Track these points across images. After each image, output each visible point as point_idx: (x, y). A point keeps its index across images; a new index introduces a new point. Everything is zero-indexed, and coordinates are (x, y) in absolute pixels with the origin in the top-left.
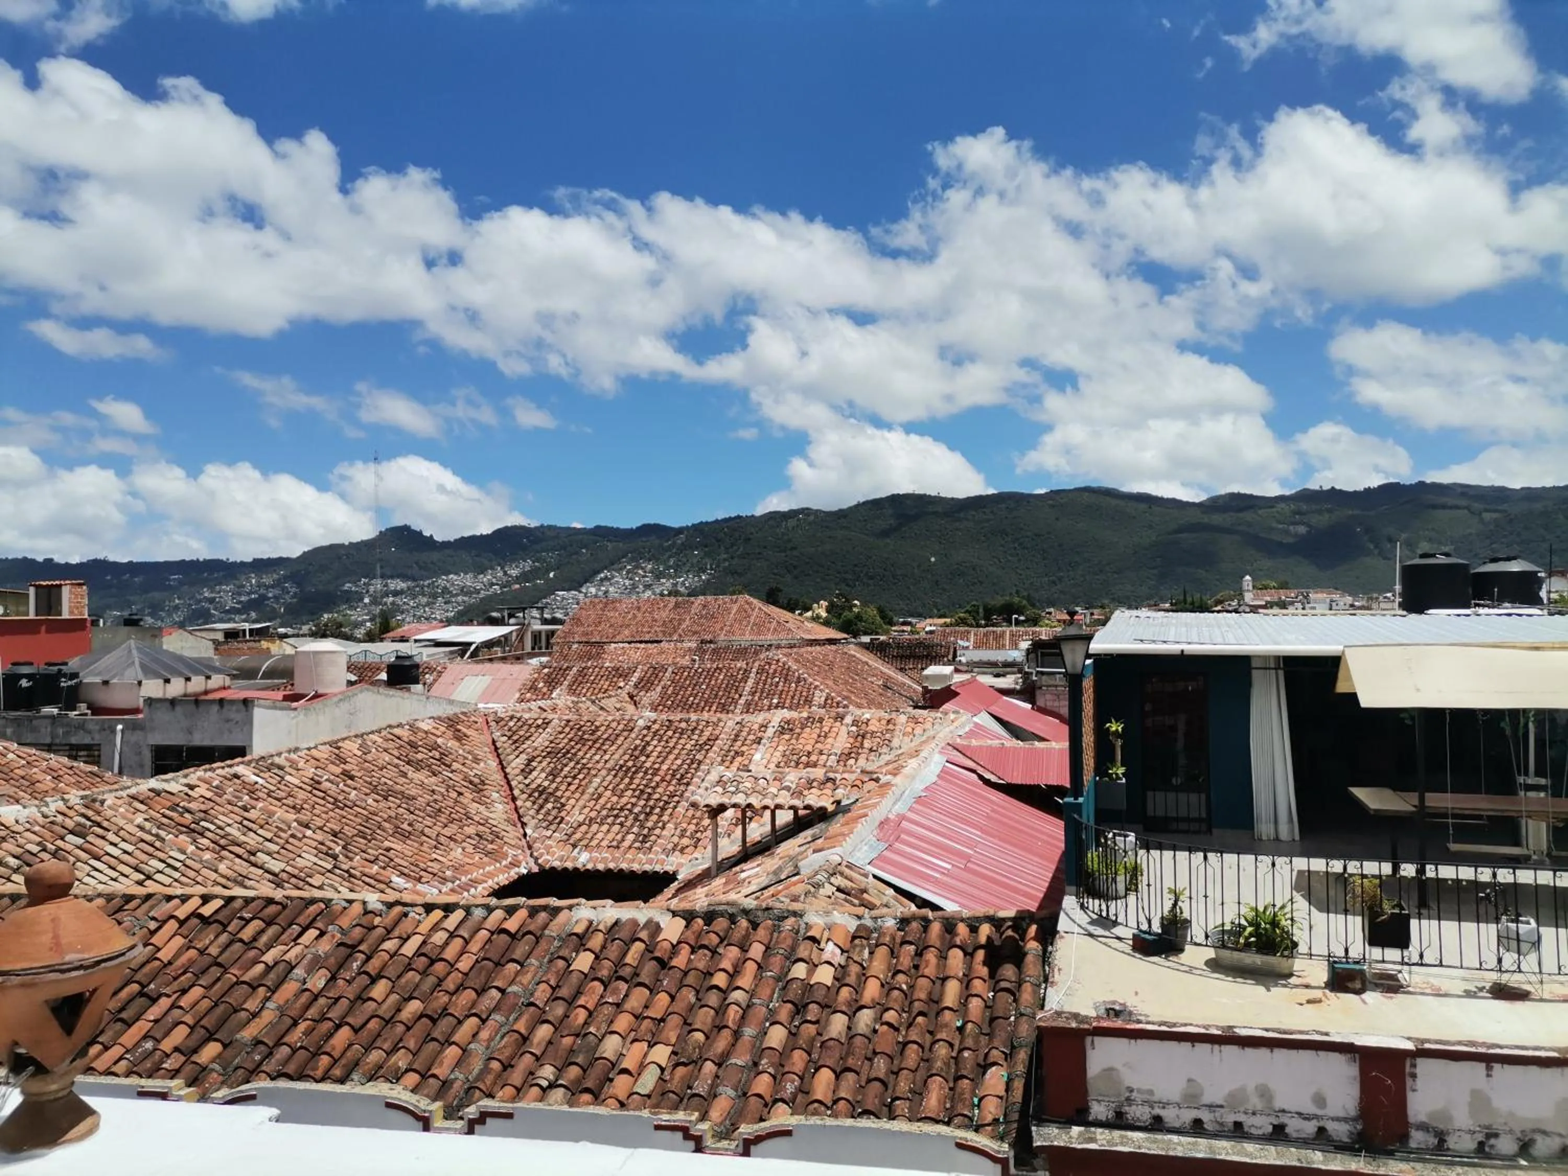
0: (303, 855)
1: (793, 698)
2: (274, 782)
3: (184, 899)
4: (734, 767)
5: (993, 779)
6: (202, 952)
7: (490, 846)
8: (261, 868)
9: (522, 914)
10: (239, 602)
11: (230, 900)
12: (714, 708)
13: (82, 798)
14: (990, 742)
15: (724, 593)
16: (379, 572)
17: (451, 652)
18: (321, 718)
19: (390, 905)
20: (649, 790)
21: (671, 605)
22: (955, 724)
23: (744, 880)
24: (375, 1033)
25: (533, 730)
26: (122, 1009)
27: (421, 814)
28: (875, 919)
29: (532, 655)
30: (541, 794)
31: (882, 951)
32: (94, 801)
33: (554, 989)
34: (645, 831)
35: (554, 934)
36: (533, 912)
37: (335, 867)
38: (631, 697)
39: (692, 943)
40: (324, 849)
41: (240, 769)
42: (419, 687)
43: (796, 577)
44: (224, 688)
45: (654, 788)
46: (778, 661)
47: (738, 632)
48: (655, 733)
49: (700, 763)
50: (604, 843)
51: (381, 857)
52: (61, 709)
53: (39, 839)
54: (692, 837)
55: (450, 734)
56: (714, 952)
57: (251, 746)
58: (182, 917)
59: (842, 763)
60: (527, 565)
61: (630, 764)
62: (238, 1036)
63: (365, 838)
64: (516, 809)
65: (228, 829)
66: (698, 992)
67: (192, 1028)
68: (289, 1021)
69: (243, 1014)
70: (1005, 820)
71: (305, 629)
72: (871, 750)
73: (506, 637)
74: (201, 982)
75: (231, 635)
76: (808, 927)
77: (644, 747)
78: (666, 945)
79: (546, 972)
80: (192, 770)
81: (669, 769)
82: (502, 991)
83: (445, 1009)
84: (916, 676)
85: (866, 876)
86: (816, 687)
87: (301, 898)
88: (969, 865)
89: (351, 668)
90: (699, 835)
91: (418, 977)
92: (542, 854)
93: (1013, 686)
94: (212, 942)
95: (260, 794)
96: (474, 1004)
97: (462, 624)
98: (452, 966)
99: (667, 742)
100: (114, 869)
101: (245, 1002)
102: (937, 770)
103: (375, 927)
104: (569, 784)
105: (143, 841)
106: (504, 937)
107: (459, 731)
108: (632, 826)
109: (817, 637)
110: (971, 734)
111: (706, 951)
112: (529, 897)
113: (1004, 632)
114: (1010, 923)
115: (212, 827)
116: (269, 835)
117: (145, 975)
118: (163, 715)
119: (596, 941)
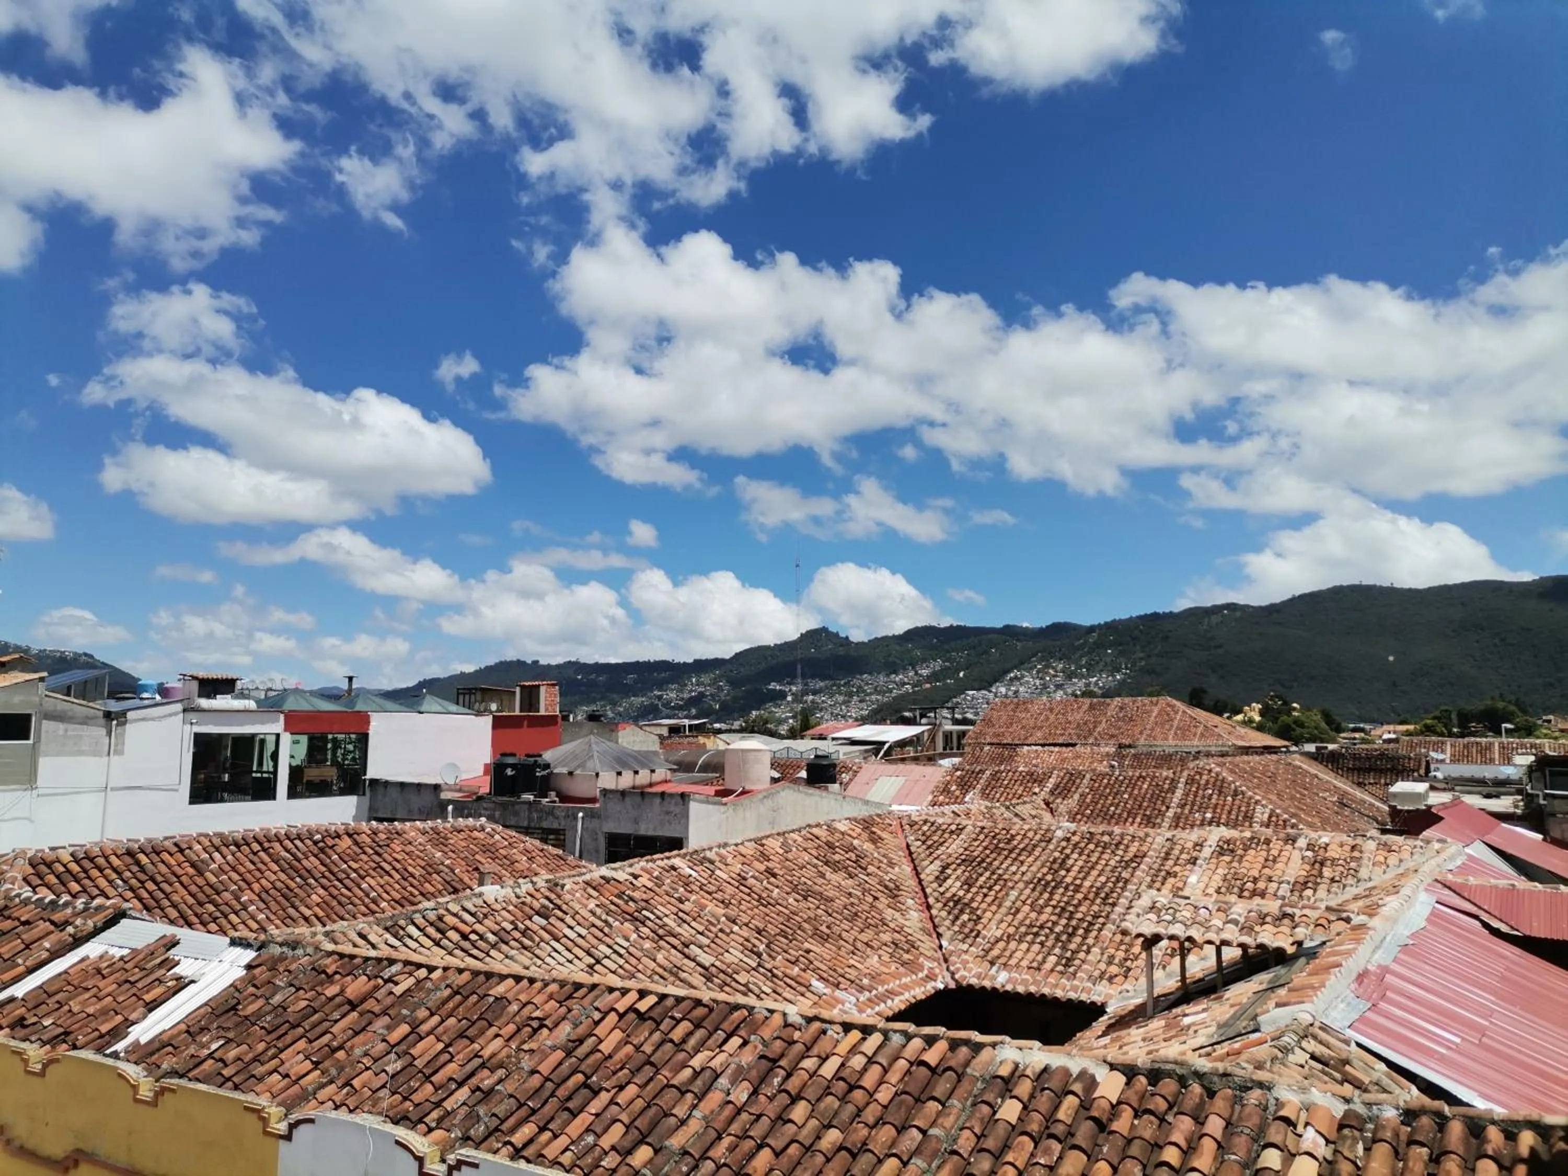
0: (731, 950)
1: (1230, 812)
2: (706, 875)
3: (625, 992)
4: (1166, 890)
5: (1504, 928)
6: (637, 1048)
7: (906, 956)
8: (694, 960)
9: (942, 1046)
10: (682, 699)
11: (663, 997)
12: (1138, 820)
13: (547, 881)
14: (1493, 881)
15: (1141, 694)
16: (799, 671)
17: (866, 751)
18: (748, 814)
19: (809, 1020)
20: (1071, 909)
21: (1085, 707)
22: (1443, 856)
23: (1189, 1027)
24: (795, 1159)
25: (946, 835)
26: (569, 1098)
27: (840, 917)
28: (1369, 1105)
29: (943, 756)
30: (956, 905)
31: (1382, 1150)
32: (556, 885)
33: (979, 1138)
34: (1068, 954)
35: (977, 1074)
36: (954, 1045)
37: (759, 965)
38: (1047, 804)
39: (1136, 1105)
40: (750, 945)
41: (677, 862)
42: (836, 786)
43: (1222, 677)
44: (666, 781)
45: (1076, 906)
46: (1210, 771)
47: (1160, 736)
48: (1076, 845)
49: (1126, 882)
50: (1024, 963)
51: (801, 959)
52: (536, 796)
53: (512, 918)
54: (1121, 965)
55: (865, 835)
56: (1162, 1120)
57: (687, 838)
58: (621, 1010)
59: (1297, 894)
60: (938, 664)
61: (1049, 877)
62: (667, 1143)
63: (786, 938)
64: (931, 918)
65: (665, 919)
66: (1144, 1167)
67: (627, 1127)
68: (714, 1135)
69: (672, 1120)
70: (1523, 982)
71: (737, 725)
72: (1333, 880)
73: (918, 737)
74: (635, 1080)
75: (674, 730)
76: (1279, 1104)
77: (1064, 861)
78: (1104, 1104)
79: (969, 1118)
80: (636, 860)
81: (1092, 886)
82: (924, 1132)
83: (865, 1144)
84: (1380, 793)
85: (1347, 1042)
86: (1257, 802)
87: (727, 1003)
88: (1484, 1040)
89: (774, 765)
90: (1129, 963)
91: (837, 1103)
92: (958, 970)
93: (1512, 810)
94: (646, 1040)
95: (694, 888)
96: (893, 1144)
97: (875, 723)
98: (871, 1096)
99: (1089, 856)
100: (570, 951)
101: (674, 1107)
102: (1427, 911)
103: (795, 1042)
104: (985, 895)
105: (594, 925)
106: (923, 1069)
107: (874, 833)
108: (1054, 946)
109: (1253, 744)
110: (1464, 869)
111: (1152, 1118)
112: (949, 1028)
113: (1491, 744)
114: (1561, 1134)
115: (652, 917)
116: (701, 928)
117: (589, 1066)
118: (615, 806)
119: (1024, 1088)
